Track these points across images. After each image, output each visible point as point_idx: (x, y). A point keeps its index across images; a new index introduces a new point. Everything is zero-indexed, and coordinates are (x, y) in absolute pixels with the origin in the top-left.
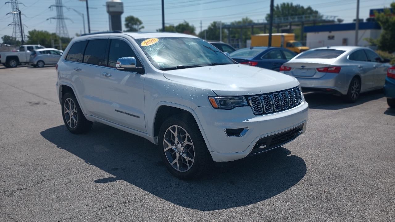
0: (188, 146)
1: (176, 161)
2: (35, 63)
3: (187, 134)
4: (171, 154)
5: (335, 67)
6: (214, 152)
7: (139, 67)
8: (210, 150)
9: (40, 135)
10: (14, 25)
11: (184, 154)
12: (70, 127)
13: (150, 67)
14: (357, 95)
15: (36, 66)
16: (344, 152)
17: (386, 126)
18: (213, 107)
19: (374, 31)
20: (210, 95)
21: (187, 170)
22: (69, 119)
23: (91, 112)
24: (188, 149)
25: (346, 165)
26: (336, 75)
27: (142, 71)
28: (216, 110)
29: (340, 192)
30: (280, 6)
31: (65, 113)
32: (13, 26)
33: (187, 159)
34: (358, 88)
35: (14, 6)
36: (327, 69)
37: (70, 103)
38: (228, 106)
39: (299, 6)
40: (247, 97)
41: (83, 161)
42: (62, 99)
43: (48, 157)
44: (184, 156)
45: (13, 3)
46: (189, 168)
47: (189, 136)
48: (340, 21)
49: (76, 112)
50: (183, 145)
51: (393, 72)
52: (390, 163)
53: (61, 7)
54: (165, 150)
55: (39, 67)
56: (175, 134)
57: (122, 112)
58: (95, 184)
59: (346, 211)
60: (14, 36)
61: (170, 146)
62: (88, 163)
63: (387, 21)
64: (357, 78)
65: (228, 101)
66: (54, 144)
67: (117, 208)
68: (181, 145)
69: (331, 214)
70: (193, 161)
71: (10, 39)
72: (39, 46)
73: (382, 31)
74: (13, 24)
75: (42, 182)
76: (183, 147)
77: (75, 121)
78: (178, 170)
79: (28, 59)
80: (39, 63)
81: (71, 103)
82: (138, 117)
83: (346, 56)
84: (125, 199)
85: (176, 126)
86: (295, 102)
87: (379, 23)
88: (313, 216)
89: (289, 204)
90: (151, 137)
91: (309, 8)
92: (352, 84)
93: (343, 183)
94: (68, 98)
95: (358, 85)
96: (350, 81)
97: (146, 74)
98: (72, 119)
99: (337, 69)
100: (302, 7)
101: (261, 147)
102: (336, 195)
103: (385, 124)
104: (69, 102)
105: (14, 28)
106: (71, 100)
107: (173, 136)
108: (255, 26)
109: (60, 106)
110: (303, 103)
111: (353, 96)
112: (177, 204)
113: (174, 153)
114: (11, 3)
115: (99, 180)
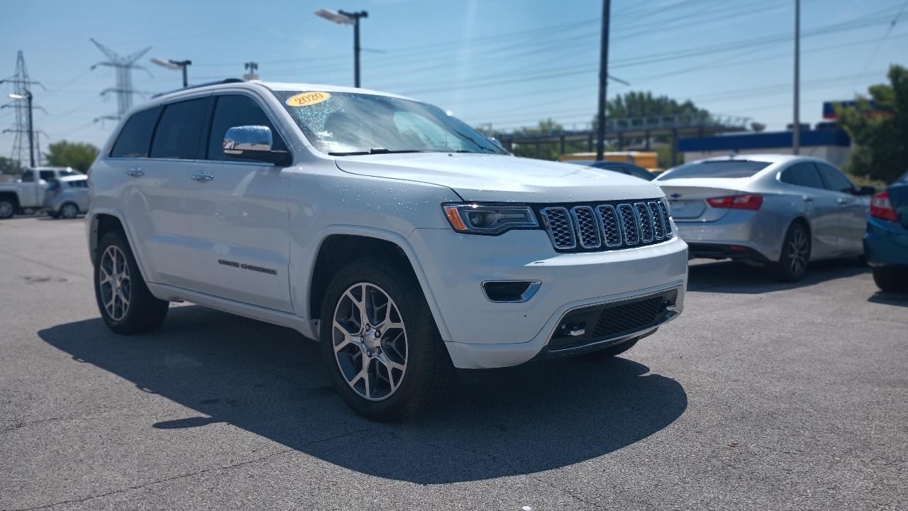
0: (392, 333)
1: (364, 374)
2: (57, 208)
3: (390, 301)
4: (350, 358)
5: (748, 196)
6: (456, 344)
7: (280, 151)
8: (444, 337)
9: (36, 335)
10: (17, 131)
11: (383, 355)
12: (112, 317)
13: (305, 150)
14: (802, 263)
15: (57, 215)
16: (779, 369)
17: (876, 322)
18: (453, 228)
19: (835, 150)
20: (446, 200)
21: (390, 395)
22: (111, 298)
23: (162, 275)
24: (391, 340)
25: (784, 393)
26: (752, 213)
27: (287, 160)
28: (461, 236)
29: (771, 446)
30: (623, 97)
31: (102, 283)
32: (14, 135)
33: (390, 365)
34: (802, 249)
35: (19, 89)
36: (730, 201)
37: (114, 259)
38: (491, 227)
39: (666, 99)
40: (536, 207)
41: (133, 385)
42: (96, 250)
43: (46, 377)
44: (384, 359)
45: (18, 82)
46: (394, 389)
47: (396, 308)
48: (757, 127)
49: (128, 278)
50: (379, 331)
51: (883, 204)
52: (889, 389)
53: (129, 92)
54: (337, 349)
55: (65, 218)
56: (362, 306)
57: (236, 265)
58: (155, 430)
59: (788, 483)
60: (15, 158)
61: (350, 338)
62: (145, 389)
63: (863, 125)
64: (800, 225)
65: (490, 217)
66: (65, 354)
67: (202, 478)
68: (375, 331)
69: (750, 489)
70: (403, 368)
71: (5, 165)
72: (69, 170)
73: (854, 148)
74: (15, 129)
75: (19, 426)
76: (379, 337)
77: (124, 300)
78: (368, 396)
79: (40, 200)
80: (65, 208)
81: (117, 259)
82: (273, 272)
83: (774, 174)
84: (225, 460)
85: (364, 285)
86: (654, 234)
87: (846, 128)
88: (706, 494)
89: (643, 469)
90: (303, 320)
91: (689, 105)
92: (790, 237)
93: (779, 428)
94: (108, 246)
95: (803, 242)
96: (785, 231)
97: (295, 165)
98: (117, 296)
99: (754, 201)
100: (673, 103)
101: (573, 333)
102: (760, 452)
103: (874, 319)
104: (113, 255)
105: (16, 138)
106: (117, 250)
107: (357, 310)
108: (567, 138)
109: (90, 269)
110: (675, 239)
111: (794, 266)
112: (359, 470)
113: (357, 355)
114: (15, 82)
115: (163, 423)
